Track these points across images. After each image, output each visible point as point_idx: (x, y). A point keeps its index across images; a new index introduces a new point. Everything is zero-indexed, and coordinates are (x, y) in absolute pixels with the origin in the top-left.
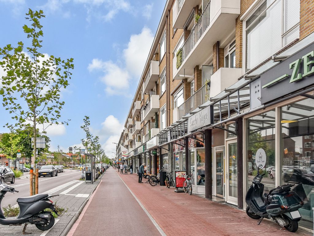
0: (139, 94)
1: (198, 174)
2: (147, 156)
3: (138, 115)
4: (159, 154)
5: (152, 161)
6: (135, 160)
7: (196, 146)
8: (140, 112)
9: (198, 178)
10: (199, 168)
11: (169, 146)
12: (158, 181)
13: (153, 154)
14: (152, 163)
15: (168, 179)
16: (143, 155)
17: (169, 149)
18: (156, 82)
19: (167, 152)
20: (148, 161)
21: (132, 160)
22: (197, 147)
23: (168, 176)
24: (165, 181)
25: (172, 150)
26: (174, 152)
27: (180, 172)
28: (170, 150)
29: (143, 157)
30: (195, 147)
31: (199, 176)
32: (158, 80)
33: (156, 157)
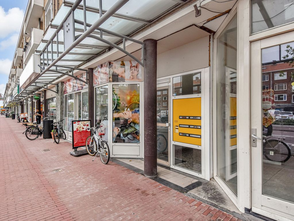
0: (21, 43)
1: (114, 125)
2: (29, 103)
3: (20, 64)
4: (43, 99)
5: (34, 107)
6: (17, 107)
7: (111, 79)
8: (22, 60)
9: (114, 131)
10: (116, 115)
11: (58, 86)
12: (40, 133)
13: (36, 99)
14: (34, 109)
15: (57, 131)
16: (25, 101)
17: (58, 90)
18: (40, 19)
19: (54, 94)
20: (30, 108)
21: (15, 107)
22: (113, 81)
23: (56, 126)
24: (52, 133)
25: (61, 92)
26: (65, 95)
27: (80, 123)
28: (60, 91)
29: (25, 104)
30: (110, 81)
31: (116, 128)
32: (42, 16)
33: (39, 102)
